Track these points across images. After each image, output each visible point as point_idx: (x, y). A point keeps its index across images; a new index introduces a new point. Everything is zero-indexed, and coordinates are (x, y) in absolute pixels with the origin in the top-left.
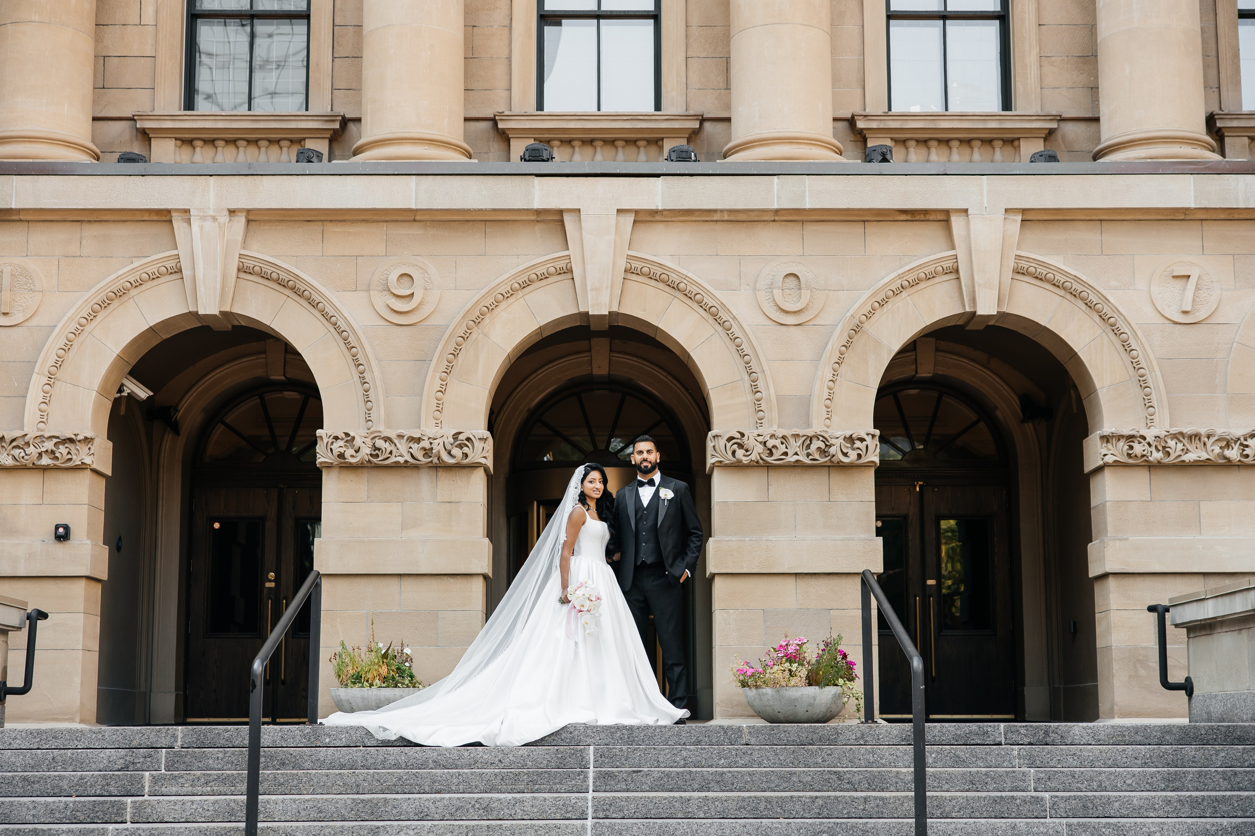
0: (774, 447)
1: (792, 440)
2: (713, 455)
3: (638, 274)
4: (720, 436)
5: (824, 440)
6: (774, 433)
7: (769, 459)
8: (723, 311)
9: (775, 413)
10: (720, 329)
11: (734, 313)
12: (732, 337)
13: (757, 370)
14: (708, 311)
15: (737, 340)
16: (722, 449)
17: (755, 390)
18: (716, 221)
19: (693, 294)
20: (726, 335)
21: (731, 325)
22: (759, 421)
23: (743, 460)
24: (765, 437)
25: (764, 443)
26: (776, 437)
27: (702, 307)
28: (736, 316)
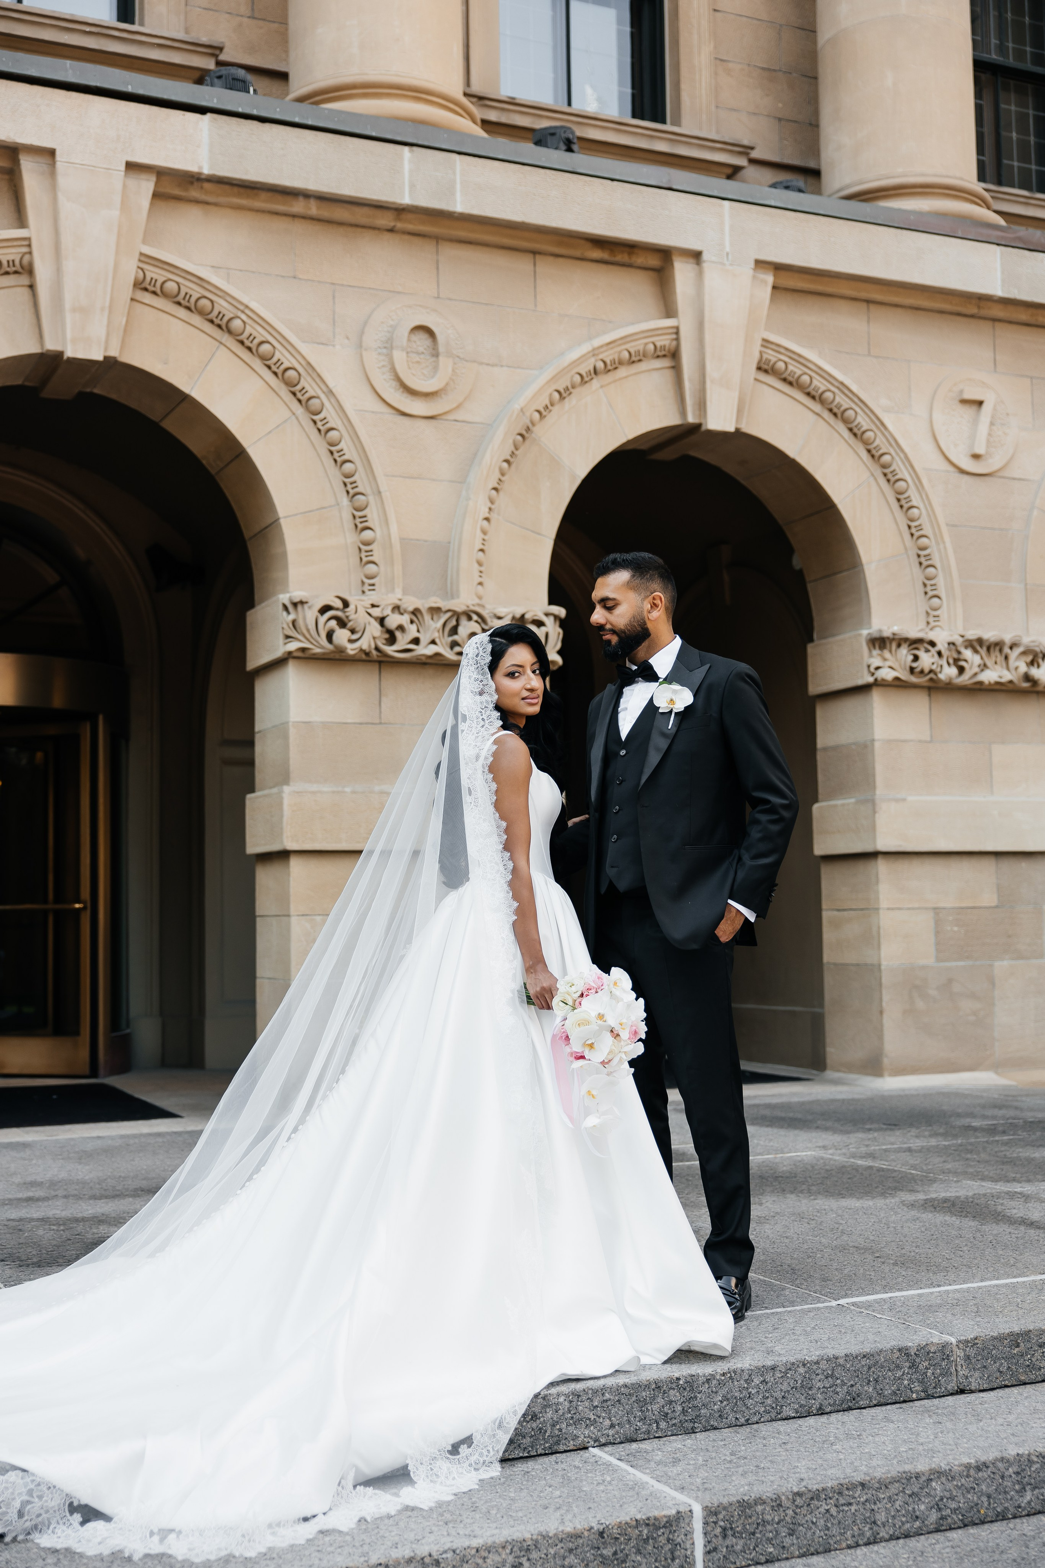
0: (401, 628)
1: (427, 617)
2: (287, 637)
3: (154, 293)
4: (306, 603)
5: (480, 620)
6: (398, 603)
7: (389, 650)
8: (309, 379)
9: (398, 569)
10: (299, 410)
11: (331, 384)
12: (321, 428)
13: (367, 490)
14: (280, 375)
15: (332, 434)
16: (310, 627)
17: (361, 525)
18: (294, 216)
19: (256, 342)
20: (312, 424)
21: (323, 405)
22: (367, 581)
23: (346, 648)
24: (383, 609)
25: (382, 621)
26: (402, 611)
27: (269, 367)
28: (334, 390)
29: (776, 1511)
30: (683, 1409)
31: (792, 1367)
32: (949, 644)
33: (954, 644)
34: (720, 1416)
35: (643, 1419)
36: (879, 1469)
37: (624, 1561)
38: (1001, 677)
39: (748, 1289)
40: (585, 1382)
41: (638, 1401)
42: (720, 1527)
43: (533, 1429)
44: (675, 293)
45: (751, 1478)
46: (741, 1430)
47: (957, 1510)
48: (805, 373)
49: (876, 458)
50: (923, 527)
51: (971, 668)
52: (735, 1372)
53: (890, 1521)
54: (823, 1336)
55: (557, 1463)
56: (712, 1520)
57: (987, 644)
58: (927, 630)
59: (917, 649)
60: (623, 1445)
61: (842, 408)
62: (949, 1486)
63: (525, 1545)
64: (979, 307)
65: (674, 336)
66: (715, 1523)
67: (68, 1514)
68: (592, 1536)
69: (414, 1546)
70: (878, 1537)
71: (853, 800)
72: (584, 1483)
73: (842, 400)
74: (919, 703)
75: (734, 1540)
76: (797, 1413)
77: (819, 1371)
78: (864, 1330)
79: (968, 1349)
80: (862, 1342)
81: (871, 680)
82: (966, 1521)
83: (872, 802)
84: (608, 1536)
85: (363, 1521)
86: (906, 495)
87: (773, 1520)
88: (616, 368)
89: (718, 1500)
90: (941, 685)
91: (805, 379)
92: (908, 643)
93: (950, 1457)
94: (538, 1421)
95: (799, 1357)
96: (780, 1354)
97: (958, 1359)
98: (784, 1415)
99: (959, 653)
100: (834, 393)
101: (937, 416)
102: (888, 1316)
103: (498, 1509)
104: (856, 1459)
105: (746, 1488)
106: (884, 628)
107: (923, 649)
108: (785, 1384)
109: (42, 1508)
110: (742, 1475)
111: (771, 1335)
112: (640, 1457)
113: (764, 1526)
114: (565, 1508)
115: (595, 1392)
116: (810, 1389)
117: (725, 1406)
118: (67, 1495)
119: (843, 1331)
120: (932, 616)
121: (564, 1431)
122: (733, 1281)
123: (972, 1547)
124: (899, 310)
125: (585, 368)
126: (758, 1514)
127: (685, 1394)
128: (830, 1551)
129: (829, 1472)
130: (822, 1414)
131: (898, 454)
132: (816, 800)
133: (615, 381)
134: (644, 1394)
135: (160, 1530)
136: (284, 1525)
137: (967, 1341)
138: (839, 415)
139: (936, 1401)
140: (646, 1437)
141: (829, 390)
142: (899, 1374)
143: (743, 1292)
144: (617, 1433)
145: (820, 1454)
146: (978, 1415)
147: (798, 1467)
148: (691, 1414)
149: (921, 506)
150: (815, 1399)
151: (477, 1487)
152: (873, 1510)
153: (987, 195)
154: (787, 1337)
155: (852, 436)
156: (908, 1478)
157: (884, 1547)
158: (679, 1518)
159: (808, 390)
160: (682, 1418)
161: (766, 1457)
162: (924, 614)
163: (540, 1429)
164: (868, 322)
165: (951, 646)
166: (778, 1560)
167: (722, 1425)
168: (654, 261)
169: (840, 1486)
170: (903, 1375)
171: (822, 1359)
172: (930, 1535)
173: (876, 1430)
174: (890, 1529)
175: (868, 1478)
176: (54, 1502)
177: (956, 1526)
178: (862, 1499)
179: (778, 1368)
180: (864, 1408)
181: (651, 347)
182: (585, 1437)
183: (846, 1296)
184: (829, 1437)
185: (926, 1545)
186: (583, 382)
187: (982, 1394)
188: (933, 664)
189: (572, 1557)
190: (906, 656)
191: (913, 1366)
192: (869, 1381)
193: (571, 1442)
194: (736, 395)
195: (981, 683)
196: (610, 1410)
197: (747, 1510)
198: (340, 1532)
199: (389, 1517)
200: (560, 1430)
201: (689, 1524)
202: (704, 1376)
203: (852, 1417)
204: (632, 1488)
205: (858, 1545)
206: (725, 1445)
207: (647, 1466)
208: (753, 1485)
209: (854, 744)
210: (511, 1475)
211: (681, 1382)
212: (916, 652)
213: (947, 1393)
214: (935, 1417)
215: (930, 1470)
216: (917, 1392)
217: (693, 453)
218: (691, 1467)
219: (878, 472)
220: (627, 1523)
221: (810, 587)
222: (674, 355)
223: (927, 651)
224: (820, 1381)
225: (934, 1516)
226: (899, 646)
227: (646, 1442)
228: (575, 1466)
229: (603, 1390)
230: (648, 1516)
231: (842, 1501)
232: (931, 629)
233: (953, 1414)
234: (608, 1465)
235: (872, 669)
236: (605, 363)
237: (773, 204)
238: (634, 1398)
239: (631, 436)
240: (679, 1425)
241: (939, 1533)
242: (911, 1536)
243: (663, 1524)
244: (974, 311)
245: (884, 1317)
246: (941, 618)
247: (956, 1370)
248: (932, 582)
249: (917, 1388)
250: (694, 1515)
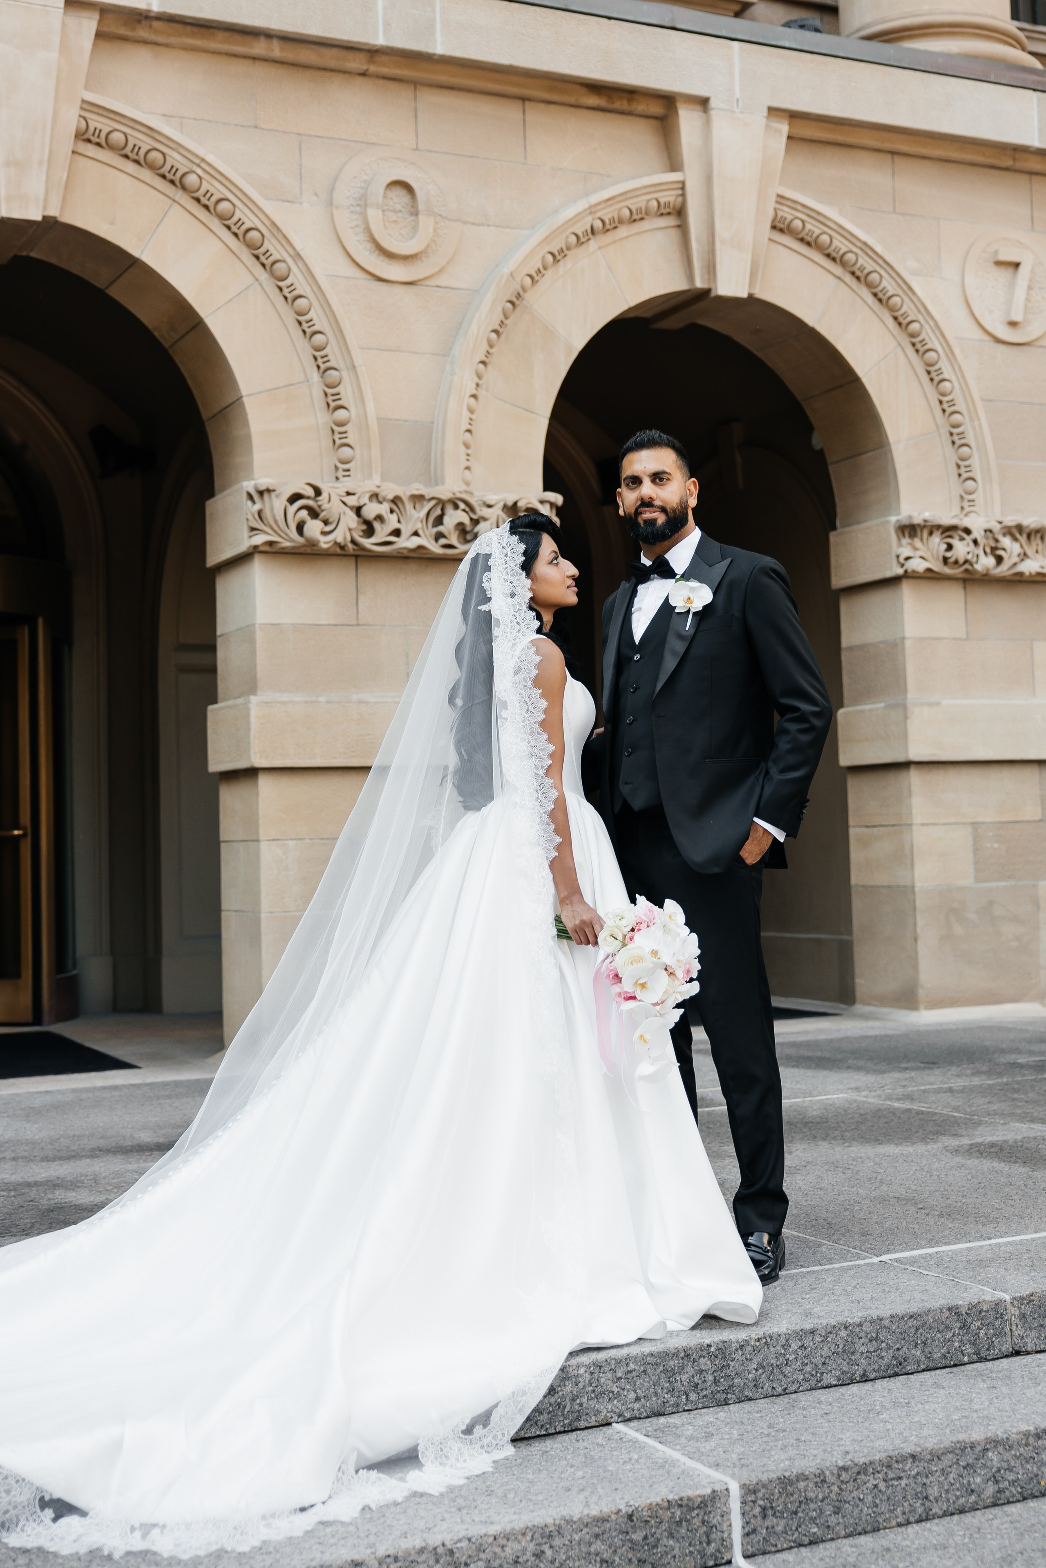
0: (380, 518)
1: (409, 506)
2: (253, 529)
3: (100, 145)
4: (274, 491)
5: (468, 510)
6: (376, 490)
7: (367, 543)
8: (273, 241)
9: (376, 453)
10: (263, 276)
11: (298, 247)
12: (288, 295)
13: (341, 365)
14: (241, 237)
15: (300, 301)
16: (278, 518)
17: (334, 404)
18: (254, 59)
19: (213, 199)
20: (277, 290)
21: (289, 269)
22: (341, 466)
23: (319, 542)
24: (359, 498)
25: (358, 510)
26: (381, 499)
27: (229, 228)
28: (302, 253)
29: (820, 1487)
30: (715, 1379)
31: (833, 1330)
32: (986, 531)
33: (991, 531)
34: (755, 1385)
35: (671, 1391)
36: (930, 1440)
37: (655, 1546)
38: (1042, 567)
39: (782, 1245)
40: (607, 1351)
41: (665, 1371)
42: (760, 1506)
43: (551, 1405)
44: (680, 143)
45: (792, 1452)
46: (778, 1400)
47: (1016, 1481)
48: (824, 233)
49: (904, 326)
50: (956, 402)
51: (1010, 557)
52: (771, 1337)
53: (943, 1495)
54: (865, 1295)
55: (578, 1441)
56: (750, 1499)
57: (1027, 531)
58: (962, 516)
59: (950, 537)
60: (649, 1420)
61: (866, 271)
62: (1007, 1456)
63: (547, 1531)
64: (1014, 159)
65: (680, 192)
66: (754, 1502)
67: (38, 1510)
68: (620, 1520)
69: (425, 1535)
70: (931, 1513)
71: (882, 705)
72: (609, 1462)
73: (865, 263)
74: (954, 595)
75: (775, 1520)
76: (839, 1380)
77: (862, 1334)
78: (909, 1288)
79: (1023, 1307)
80: (909, 1302)
81: (900, 571)
82: (1025, 1495)
83: (904, 707)
84: (637, 1519)
85: (367, 1509)
86: (936, 367)
87: (816, 1497)
88: (615, 228)
89: (757, 1477)
90: (977, 576)
91: (825, 239)
92: (940, 531)
93: (1008, 1424)
94: (556, 1396)
95: (841, 1319)
96: (819, 1317)
97: (1013, 1318)
98: (825, 1383)
99: (997, 541)
100: (856, 254)
101: (970, 280)
102: (935, 1272)
103: (516, 1493)
104: (905, 1429)
105: (787, 1463)
106: (915, 514)
107: (957, 538)
108: (826, 1348)
109: (10, 1504)
110: (781, 1449)
111: (808, 1296)
112: (670, 1433)
113: (807, 1504)
114: (589, 1490)
115: (619, 1362)
116: (853, 1353)
117: (761, 1375)
118: (37, 1488)
119: (887, 1290)
120: (966, 501)
121: (584, 1406)
122: (766, 1237)
123: (1033, 1522)
124: (927, 163)
125: (581, 227)
126: (800, 1491)
127: (717, 1362)
128: (879, 1530)
129: (877, 1444)
130: (866, 1381)
131: (927, 322)
132: (841, 706)
133: (615, 242)
134: (672, 1363)
135: (141, 1525)
136: (279, 1516)
137: (1023, 1298)
138: (862, 279)
139: (989, 1364)
140: (674, 1410)
141: (851, 251)
142: (949, 1335)
143: (777, 1250)
144: (643, 1406)
145: (866, 1424)
146: (1036, 1379)
147: (842, 1439)
148: (724, 1384)
149: (954, 379)
150: (858, 1365)
151: (491, 1470)
152: (925, 1484)
153: (1021, 35)
154: (827, 1298)
155: (877, 302)
156: (962, 1448)
157: (937, 1524)
158: (714, 1498)
159: (827, 252)
160: (714, 1388)
161: (807, 1430)
162: (958, 497)
163: (559, 1404)
164: (893, 175)
165: (988, 533)
166: (823, 1541)
167: (757, 1396)
168: (656, 109)
169: (888, 1459)
170: (953, 1336)
171: (866, 1321)
172: (987, 1510)
173: (925, 1397)
174: (943, 1504)
175: (919, 1449)
176: (23, 1496)
177: (1014, 1499)
178: (913, 1473)
179: (818, 1332)
180: (912, 1373)
181: (655, 204)
182: (608, 1412)
183: (888, 1251)
184: (875, 1406)
185: (983, 1520)
186: (579, 242)
187: (1039, 1356)
188: (968, 553)
189: (599, 1543)
190: (939, 545)
191: (964, 1326)
192: (917, 1343)
193: (593, 1418)
194: (748, 257)
195: (1021, 574)
196: (635, 1382)
197: (789, 1487)
198: (342, 1523)
199: (396, 1504)
200: (581, 1405)
201: (725, 1504)
202: (737, 1342)
203: (898, 1384)
204: (662, 1467)
205: (908, 1523)
206: (761, 1417)
207: (677, 1441)
208: (794, 1460)
209: (882, 642)
210: (528, 1455)
211: (712, 1349)
212: (949, 540)
213: (1002, 1355)
214: (989, 1381)
215: (986, 1439)
216: (969, 1355)
217: (702, 322)
218: (726, 1442)
219: (906, 342)
220: (658, 1505)
221: (831, 469)
222: (680, 212)
223: (962, 539)
224: (863, 1345)
225: (991, 1489)
226: (931, 533)
227: (675, 1415)
228: (598, 1444)
229: (627, 1360)
230: (680, 1496)
231: (891, 1475)
232: (966, 515)
233: (1009, 1377)
234: (635, 1442)
235: (902, 560)
236: (603, 221)
237: (787, 45)
238: (661, 1368)
239: (633, 303)
240: (711, 1396)
241: (996, 1508)
242: (966, 1512)
243: (697, 1504)
244: (1009, 163)
245: (931, 1273)
246: (976, 503)
247: (1011, 1330)
248: (967, 463)
249: (969, 1350)
250: (731, 1494)
